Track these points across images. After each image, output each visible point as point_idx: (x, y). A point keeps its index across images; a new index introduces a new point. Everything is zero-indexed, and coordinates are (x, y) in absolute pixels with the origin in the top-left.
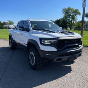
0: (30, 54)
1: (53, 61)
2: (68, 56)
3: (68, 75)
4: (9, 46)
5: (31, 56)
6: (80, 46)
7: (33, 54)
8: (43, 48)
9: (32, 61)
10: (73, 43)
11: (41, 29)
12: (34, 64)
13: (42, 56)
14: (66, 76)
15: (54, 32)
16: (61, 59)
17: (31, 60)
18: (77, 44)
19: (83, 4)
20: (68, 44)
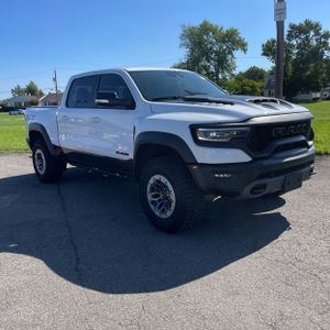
0: (151, 181)
1: (239, 194)
2: (282, 177)
3: (285, 235)
5: (152, 190)
6: (310, 143)
7: (164, 180)
8: (204, 156)
9: (161, 205)
10: (292, 135)
11: (175, 98)
12: (169, 214)
13: (202, 184)
14: (280, 238)
16: (264, 186)
17: (153, 202)
18: (303, 138)
19: (276, 10)
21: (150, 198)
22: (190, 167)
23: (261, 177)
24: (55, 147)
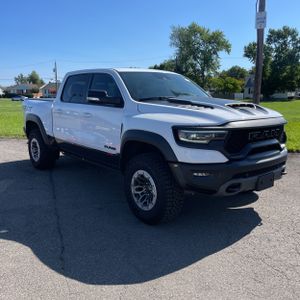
0: (136, 175)
2: (255, 178)
3: (257, 231)
4: (28, 158)
5: (136, 183)
6: (283, 146)
7: (147, 175)
9: (143, 198)
12: (151, 207)
14: (251, 234)
15: (212, 108)
16: (239, 185)
17: (136, 195)
18: (276, 141)
19: (257, 19)
20: (256, 140)
21: (133, 190)
22: (171, 165)
23: (236, 176)
24: (49, 137)
